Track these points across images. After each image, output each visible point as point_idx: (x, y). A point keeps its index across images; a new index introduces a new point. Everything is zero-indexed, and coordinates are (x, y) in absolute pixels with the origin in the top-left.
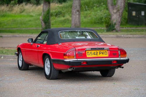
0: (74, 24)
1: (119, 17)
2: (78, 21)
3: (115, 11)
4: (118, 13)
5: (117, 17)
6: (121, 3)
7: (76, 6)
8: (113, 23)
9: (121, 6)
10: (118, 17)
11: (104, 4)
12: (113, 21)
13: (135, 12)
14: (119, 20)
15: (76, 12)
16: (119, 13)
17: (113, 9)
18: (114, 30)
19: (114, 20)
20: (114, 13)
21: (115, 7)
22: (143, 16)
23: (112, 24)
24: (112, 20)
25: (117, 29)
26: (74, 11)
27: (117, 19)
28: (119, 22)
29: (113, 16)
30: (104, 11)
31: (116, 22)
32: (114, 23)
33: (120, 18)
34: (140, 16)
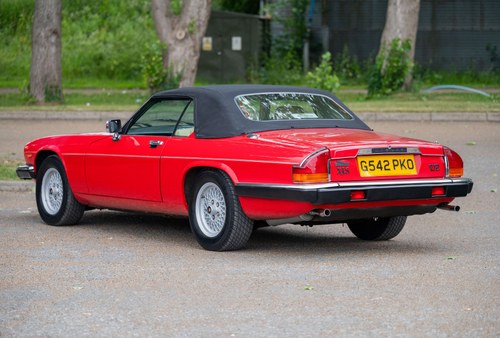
1: (193, 54)
3: (180, 34)
4: (190, 42)
5: (188, 52)
6: (200, 7)
7: (48, 18)
8: (172, 74)
9: (199, 20)
10: (190, 56)
11: (93, 12)
12: (172, 67)
13: (210, 39)
14: (193, 64)
15: (47, 37)
16: (194, 40)
17: (173, 29)
19: (177, 62)
20: (177, 39)
21: (179, 21)
22: (237, 51)
23: (169, 76)
24: (169, 65)
26: (43, 34)
27: (185, 60)
28: (193, 71)
29: (174, 50)
30: (99, 36)
31: (182, 71)
32: (176, 75)
33: (196, 58)
34: (227, 52)
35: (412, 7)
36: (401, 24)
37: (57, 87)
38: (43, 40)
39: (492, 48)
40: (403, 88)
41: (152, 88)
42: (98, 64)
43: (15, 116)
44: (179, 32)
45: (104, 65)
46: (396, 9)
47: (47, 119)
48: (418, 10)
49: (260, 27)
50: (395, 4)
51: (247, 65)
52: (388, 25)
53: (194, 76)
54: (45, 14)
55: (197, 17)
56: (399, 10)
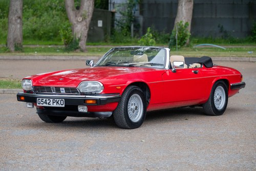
0: (12, 39)
1: (85, 28)
2: (19, 34)
4: (84, 23)
5: (83, 28)
6: (89, 6)
7: (16, 11)
8: (75, 38)
9: (88, 12)
10: (84, 29)
11: (29, 8)
12: (76, 35)
14: (86, 33)
15: (16, 20)
16: (86, 22)
17: (76, 16)
18: (78, 48)
19: (78, 32)
20: (78, 21)
21: (79, 13)
22: (100, 27)
24: (74, 34)
25: (82, 48)
26: (14, 19)
27: (82, 31)
28: (85, 37)
29: (77, 26)
31: (81, 37)
32: (77, 39)
33: (87, 30)
34: (95, 27)
35: (190, 7)
36: (184, 15)
37: (20, 44)
38: (14, 22)
39: (221, 26)
40: (186, 45)
41: (66, 44)
42: (34, 33)
43: (5, 58)
44: (79, 18)
45: (36, 33)
46: (182, 8)
47: (20, 60)
48: (192, 8)
49: (111, 16)
50: (182, 5)
51: (105, 34)
52: (178, 15)
53: (86, 39)
54: (15, 9)
55: (87, 11)
56: (184, 8)
